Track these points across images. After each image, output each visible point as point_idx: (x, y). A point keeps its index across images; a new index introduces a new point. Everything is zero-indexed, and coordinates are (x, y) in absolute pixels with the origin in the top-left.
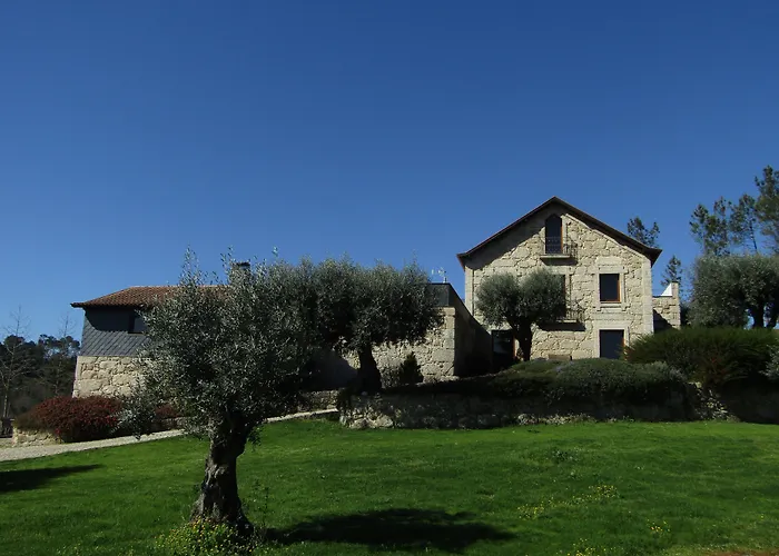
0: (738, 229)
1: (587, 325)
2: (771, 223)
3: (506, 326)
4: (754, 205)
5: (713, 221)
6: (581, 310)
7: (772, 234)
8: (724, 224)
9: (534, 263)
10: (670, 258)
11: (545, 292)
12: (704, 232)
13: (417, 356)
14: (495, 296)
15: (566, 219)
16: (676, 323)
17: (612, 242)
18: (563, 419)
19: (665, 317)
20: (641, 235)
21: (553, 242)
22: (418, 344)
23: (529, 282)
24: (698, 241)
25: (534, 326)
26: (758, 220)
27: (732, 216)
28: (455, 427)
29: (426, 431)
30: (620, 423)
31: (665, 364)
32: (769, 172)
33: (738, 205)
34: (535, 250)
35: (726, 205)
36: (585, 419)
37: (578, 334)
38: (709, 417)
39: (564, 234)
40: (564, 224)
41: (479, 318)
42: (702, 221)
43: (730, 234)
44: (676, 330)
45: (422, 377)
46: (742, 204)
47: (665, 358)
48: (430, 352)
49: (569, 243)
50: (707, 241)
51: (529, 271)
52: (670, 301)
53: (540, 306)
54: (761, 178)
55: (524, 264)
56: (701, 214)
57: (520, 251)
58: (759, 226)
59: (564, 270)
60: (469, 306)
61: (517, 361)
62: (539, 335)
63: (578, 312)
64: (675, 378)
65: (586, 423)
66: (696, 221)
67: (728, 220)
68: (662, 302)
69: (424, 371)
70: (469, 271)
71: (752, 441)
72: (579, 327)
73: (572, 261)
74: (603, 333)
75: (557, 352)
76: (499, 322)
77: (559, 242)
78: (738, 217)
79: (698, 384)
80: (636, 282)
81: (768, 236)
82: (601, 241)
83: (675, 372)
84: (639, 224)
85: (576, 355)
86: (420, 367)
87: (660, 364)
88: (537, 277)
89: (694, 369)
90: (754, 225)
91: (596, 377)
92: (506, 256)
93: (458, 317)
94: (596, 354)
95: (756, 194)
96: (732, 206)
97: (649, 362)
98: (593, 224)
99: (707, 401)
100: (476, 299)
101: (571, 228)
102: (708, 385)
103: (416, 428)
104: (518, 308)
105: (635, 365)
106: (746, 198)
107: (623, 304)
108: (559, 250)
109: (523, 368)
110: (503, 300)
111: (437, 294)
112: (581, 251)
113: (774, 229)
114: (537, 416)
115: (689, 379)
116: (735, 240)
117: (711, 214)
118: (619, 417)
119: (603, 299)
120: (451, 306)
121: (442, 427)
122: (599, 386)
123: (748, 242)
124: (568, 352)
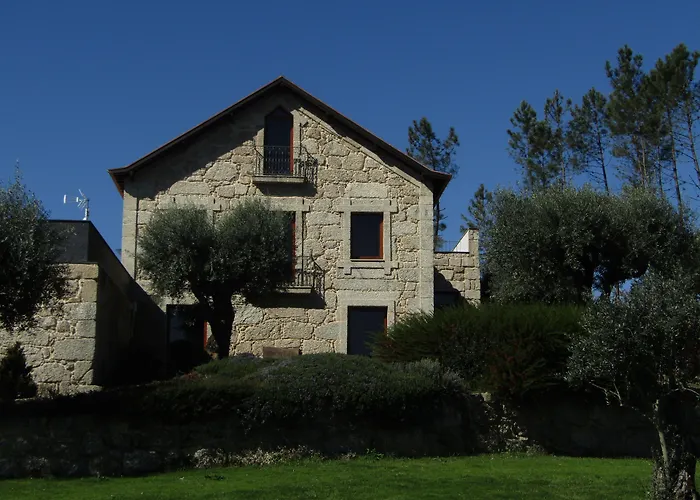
0: (579, 146)
1: (329, 297)
2: (627, 138)
3: (189, 299)
4: (605, 108)
5: (542, 131)
6: (319, 273)
7: (629, 156)
8: (558, 135)
9: (242, 190)
10: (476, 189)
11: (257, 240)
12: (528, 148)
13: (27, 349)
14: (171, 245)
15: (299, 117)
16: (473, 294)
17: (372, 159)
18: (268, 456)
19: (457, 285)
20: (430, 148)
21: (278, 156)
22: (22, 329)
23: (230, 223)
24: (519, 162)
25: (237, 299)
26: (609, 132)
27: (571, 123)
28: (83, 473)
29: (29, 482)
30: (361, 460)
31: (437, 363)
32: (626, 55)
33: (581, 106)
34: (245, 168)
35: (563, 105)
36: (306, 455)
37: (313, 313)
38: (500, 447)
39: (296, 142)
40: (296, 125)
41: (145, 284)
42: (526, 130)
43: (567, 154)
44: (471, 307)
45: (35, 387)
46: (587, 104)
47: (438, 353)
48: (51, 343)
49: (304, 158)
50: (530, 162)
51: (234, 203)
52: (466, 261)
53: (247, 265)
54: (615, 65)
55: (226, 190)
56: (526, 116)
57: (221, 168)
58: (610, 142)
59: (294, 204)
60: (128, 263)
61: (208, 358)
62: (246, 314)
63: (315, 275)
64: (451, 386)
65: (307, 461)
66: (518, 129)
67: (564, 130)
68: (454, 260)
69: (39, 376)
70: (129, 201)
71: (547, 483)
72: (314, 300)
73: (307, 189)
74: (353, 311)
75: (277, 344)
76: (176, 291)
77: (288, 155)
78: (581, 125)
79: (486, 395)
80: (408, 227)
81: (623, 159)
82: (356, 156)
83: (453, 376)
84: (426, 129)
85: (308, 348)
86: (30, 369)
87: (430, 364)
88: (245, 214)
89: (480, 371)
90: (603, 140)
91: (326, 385)
92: (196, 176)
93: (103, 281)
94: (341, 346)
95: (607, 90)
96: (573, 107)
97: (414, 359)
98: (345, 127)
99: (498, 421)
100: (140, 250)
101: (308, 134)
102: (501, 395)
103: (11, 477)
104: (209, 267)
105: (390, 366)
106: (593, 96)
107: (389, 264)
108: (286, 169)
109: (214, 371)
110: (185, 252)
111: (57, 240)
112: (323, 173)
113: (631, 147)
114: (225, 452)
115: (474, 387)
116: (575, 163)
117: (540, 118)
118: (361, 452)
119: (355, 254)
120: (90, 260)
121: (60, 474)
122: (329, 399)
123: (594, 166)
124: (296, 343)
